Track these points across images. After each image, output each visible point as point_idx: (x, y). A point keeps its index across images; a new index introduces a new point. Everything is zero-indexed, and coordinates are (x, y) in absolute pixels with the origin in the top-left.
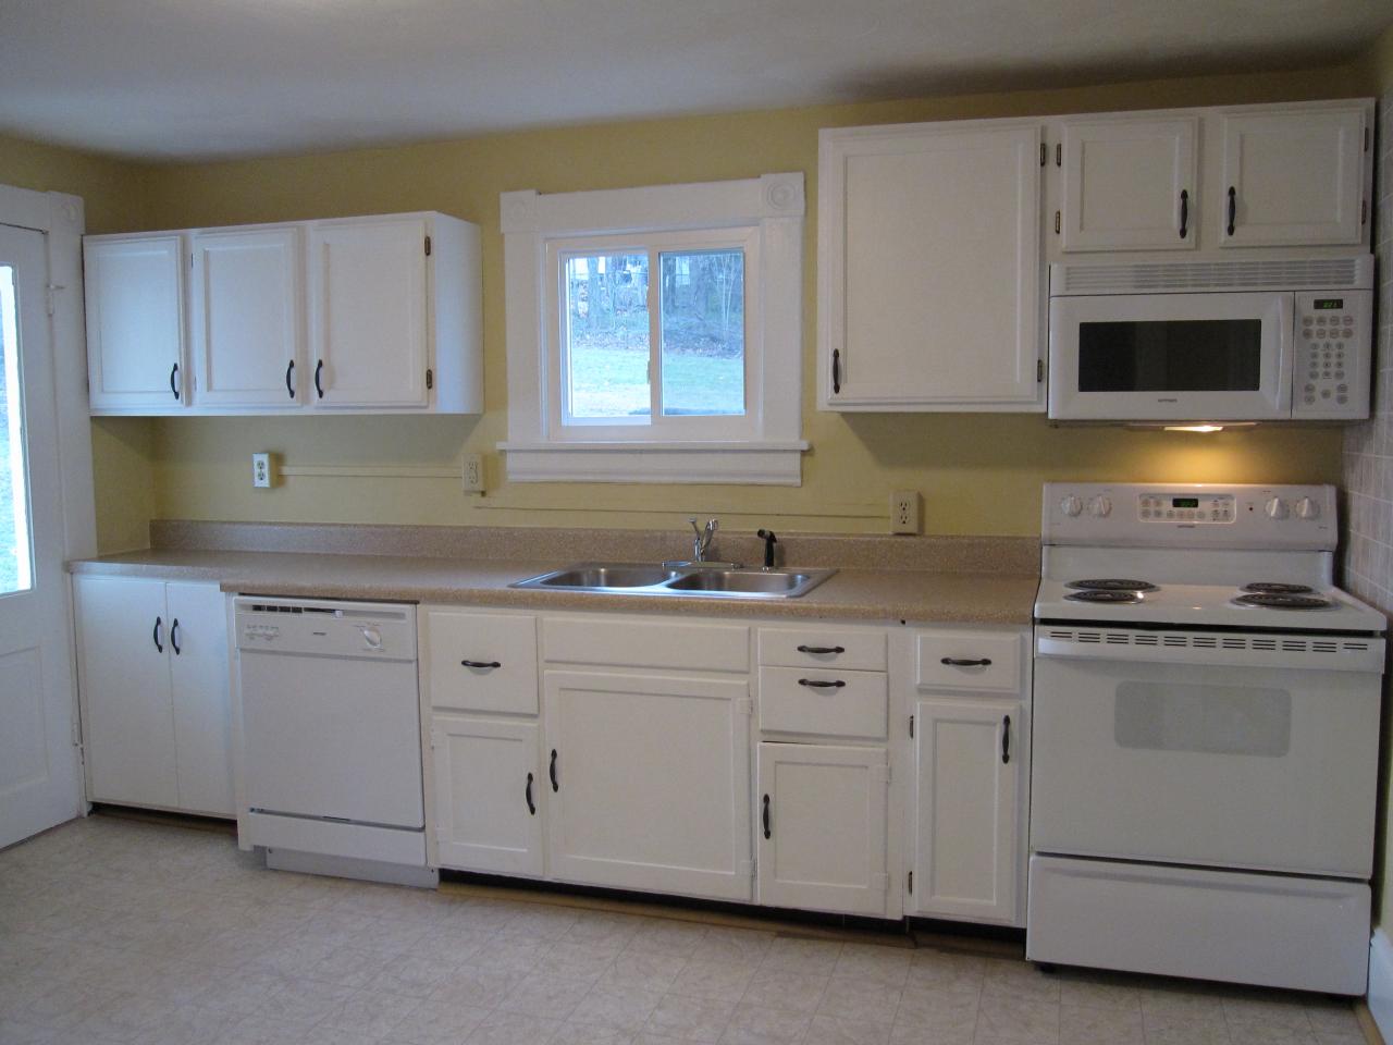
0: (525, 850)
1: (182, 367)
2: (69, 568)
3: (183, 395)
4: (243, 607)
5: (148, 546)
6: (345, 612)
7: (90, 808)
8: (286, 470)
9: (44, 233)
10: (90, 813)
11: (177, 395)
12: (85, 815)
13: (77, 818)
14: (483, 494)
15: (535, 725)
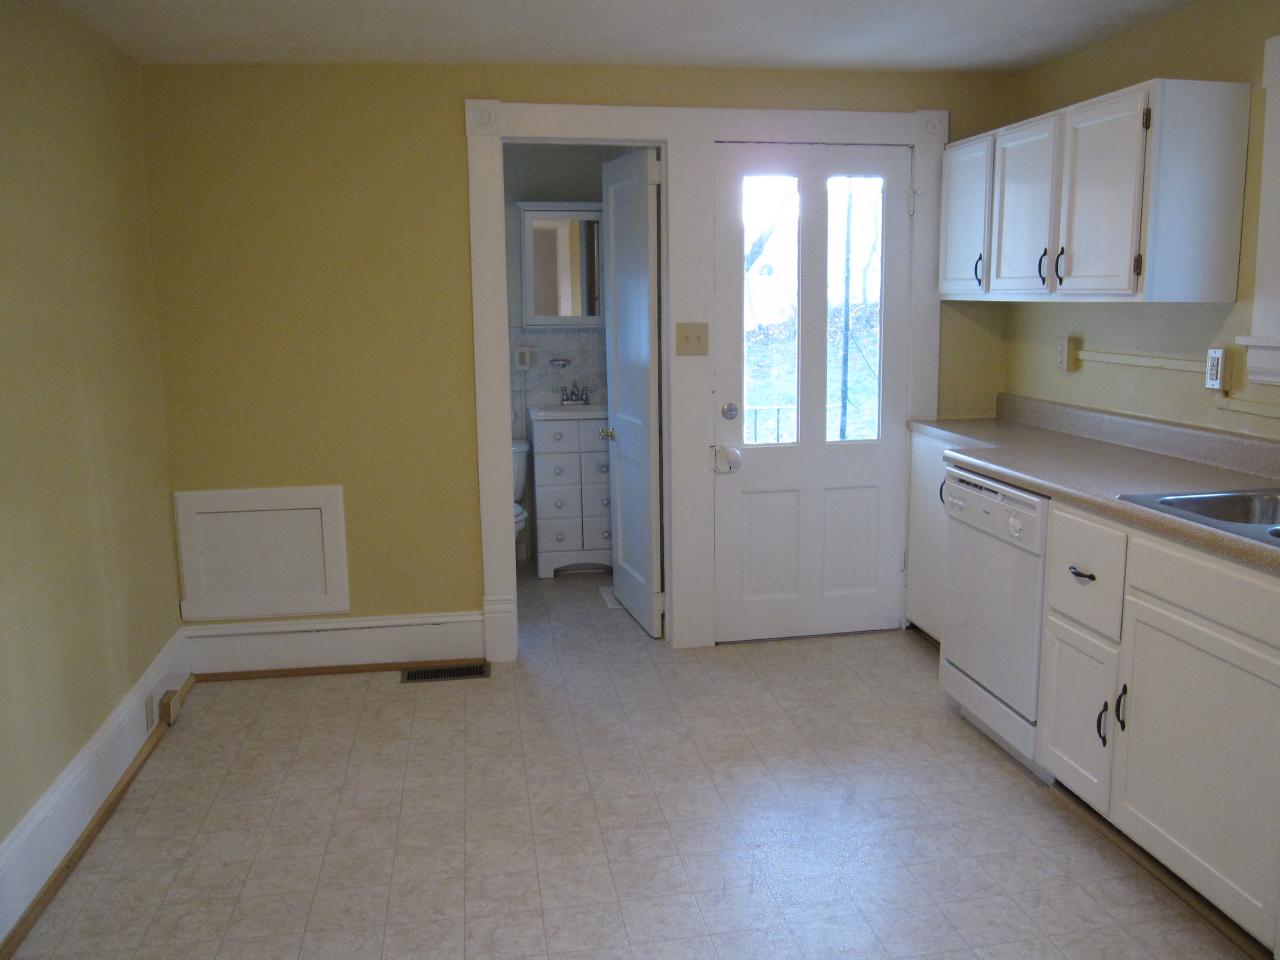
0: (1096, 781)
1: (984, 257)
2: (909, 427)
3: (983, 282)
4: (951, 475)
5: (994, 416)
6: (1004, 496)
7: (908, 624)
8: (1082, 355)
9: (912, 147)
10: (907, 628)
11: (980, 281)
12: (904, 628)
13: (896, 630)
14: (1226, 394)
15: (1115, 652)
